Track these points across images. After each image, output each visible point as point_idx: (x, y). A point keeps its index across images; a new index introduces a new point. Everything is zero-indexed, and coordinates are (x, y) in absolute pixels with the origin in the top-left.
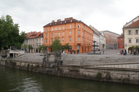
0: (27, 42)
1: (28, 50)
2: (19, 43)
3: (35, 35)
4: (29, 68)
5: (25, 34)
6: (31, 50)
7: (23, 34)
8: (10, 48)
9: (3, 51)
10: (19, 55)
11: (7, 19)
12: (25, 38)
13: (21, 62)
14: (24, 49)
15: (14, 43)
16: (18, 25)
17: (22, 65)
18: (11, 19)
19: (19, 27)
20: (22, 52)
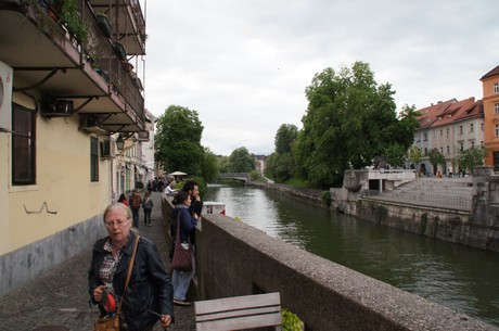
0: (426, 140)
1: (430, 167)
2: (396, 146)
3: (453, 113)
4: (427, 227)
5: (418, 114)
6: (440, 168)
7: (411, 113)
8: (370, 164)
10: (396, 184)
11: (356, 75)
12: (418, 126)
13: (402, 206)
15: (380, 147)
16: (388, 87)
17: (404, 217)
18: (368, 72)
19: (394, 93)
20: (406, 175)
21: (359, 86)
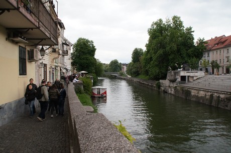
0: (208, 56)
1: (210, 69)
2: (194, 59)
3: (223, 43)
4: (213, 101)
5: (205, 43)
6: (215, 70)
7: (201, 42)
8: (180, 68)
9: (171, 72)
10: (195, 78)
11: (174, 23)
12: (205, 49)
13: (199, 90)
14: (204, 69)
15: (186, 59)
16: (191, 28)
17: (200, 95)
18: (180, 21)
19: (193, 32)
20: (200, 74)
21: (175, 28)
